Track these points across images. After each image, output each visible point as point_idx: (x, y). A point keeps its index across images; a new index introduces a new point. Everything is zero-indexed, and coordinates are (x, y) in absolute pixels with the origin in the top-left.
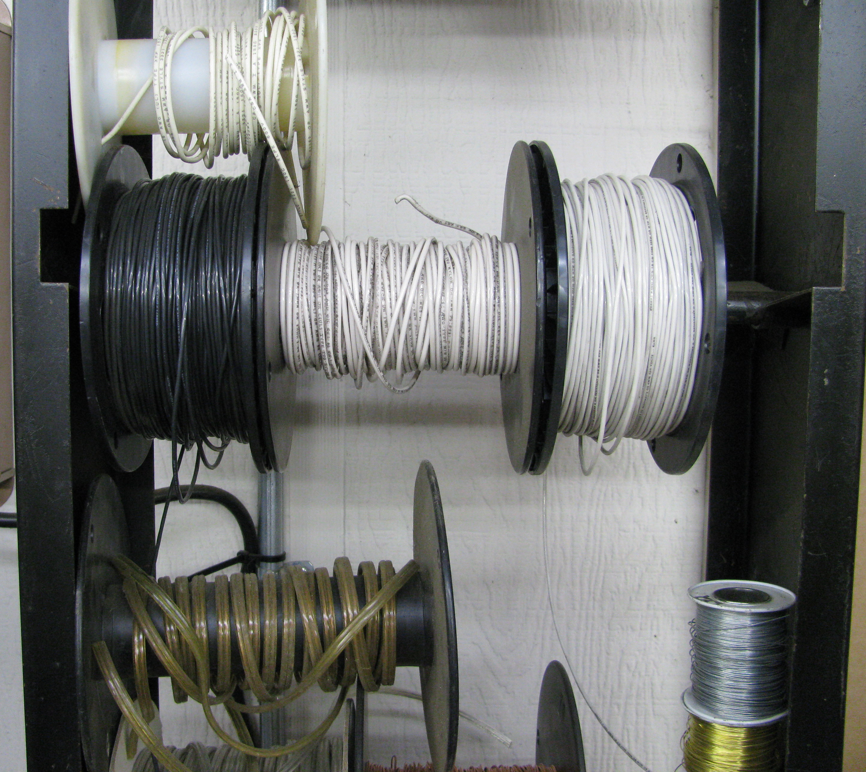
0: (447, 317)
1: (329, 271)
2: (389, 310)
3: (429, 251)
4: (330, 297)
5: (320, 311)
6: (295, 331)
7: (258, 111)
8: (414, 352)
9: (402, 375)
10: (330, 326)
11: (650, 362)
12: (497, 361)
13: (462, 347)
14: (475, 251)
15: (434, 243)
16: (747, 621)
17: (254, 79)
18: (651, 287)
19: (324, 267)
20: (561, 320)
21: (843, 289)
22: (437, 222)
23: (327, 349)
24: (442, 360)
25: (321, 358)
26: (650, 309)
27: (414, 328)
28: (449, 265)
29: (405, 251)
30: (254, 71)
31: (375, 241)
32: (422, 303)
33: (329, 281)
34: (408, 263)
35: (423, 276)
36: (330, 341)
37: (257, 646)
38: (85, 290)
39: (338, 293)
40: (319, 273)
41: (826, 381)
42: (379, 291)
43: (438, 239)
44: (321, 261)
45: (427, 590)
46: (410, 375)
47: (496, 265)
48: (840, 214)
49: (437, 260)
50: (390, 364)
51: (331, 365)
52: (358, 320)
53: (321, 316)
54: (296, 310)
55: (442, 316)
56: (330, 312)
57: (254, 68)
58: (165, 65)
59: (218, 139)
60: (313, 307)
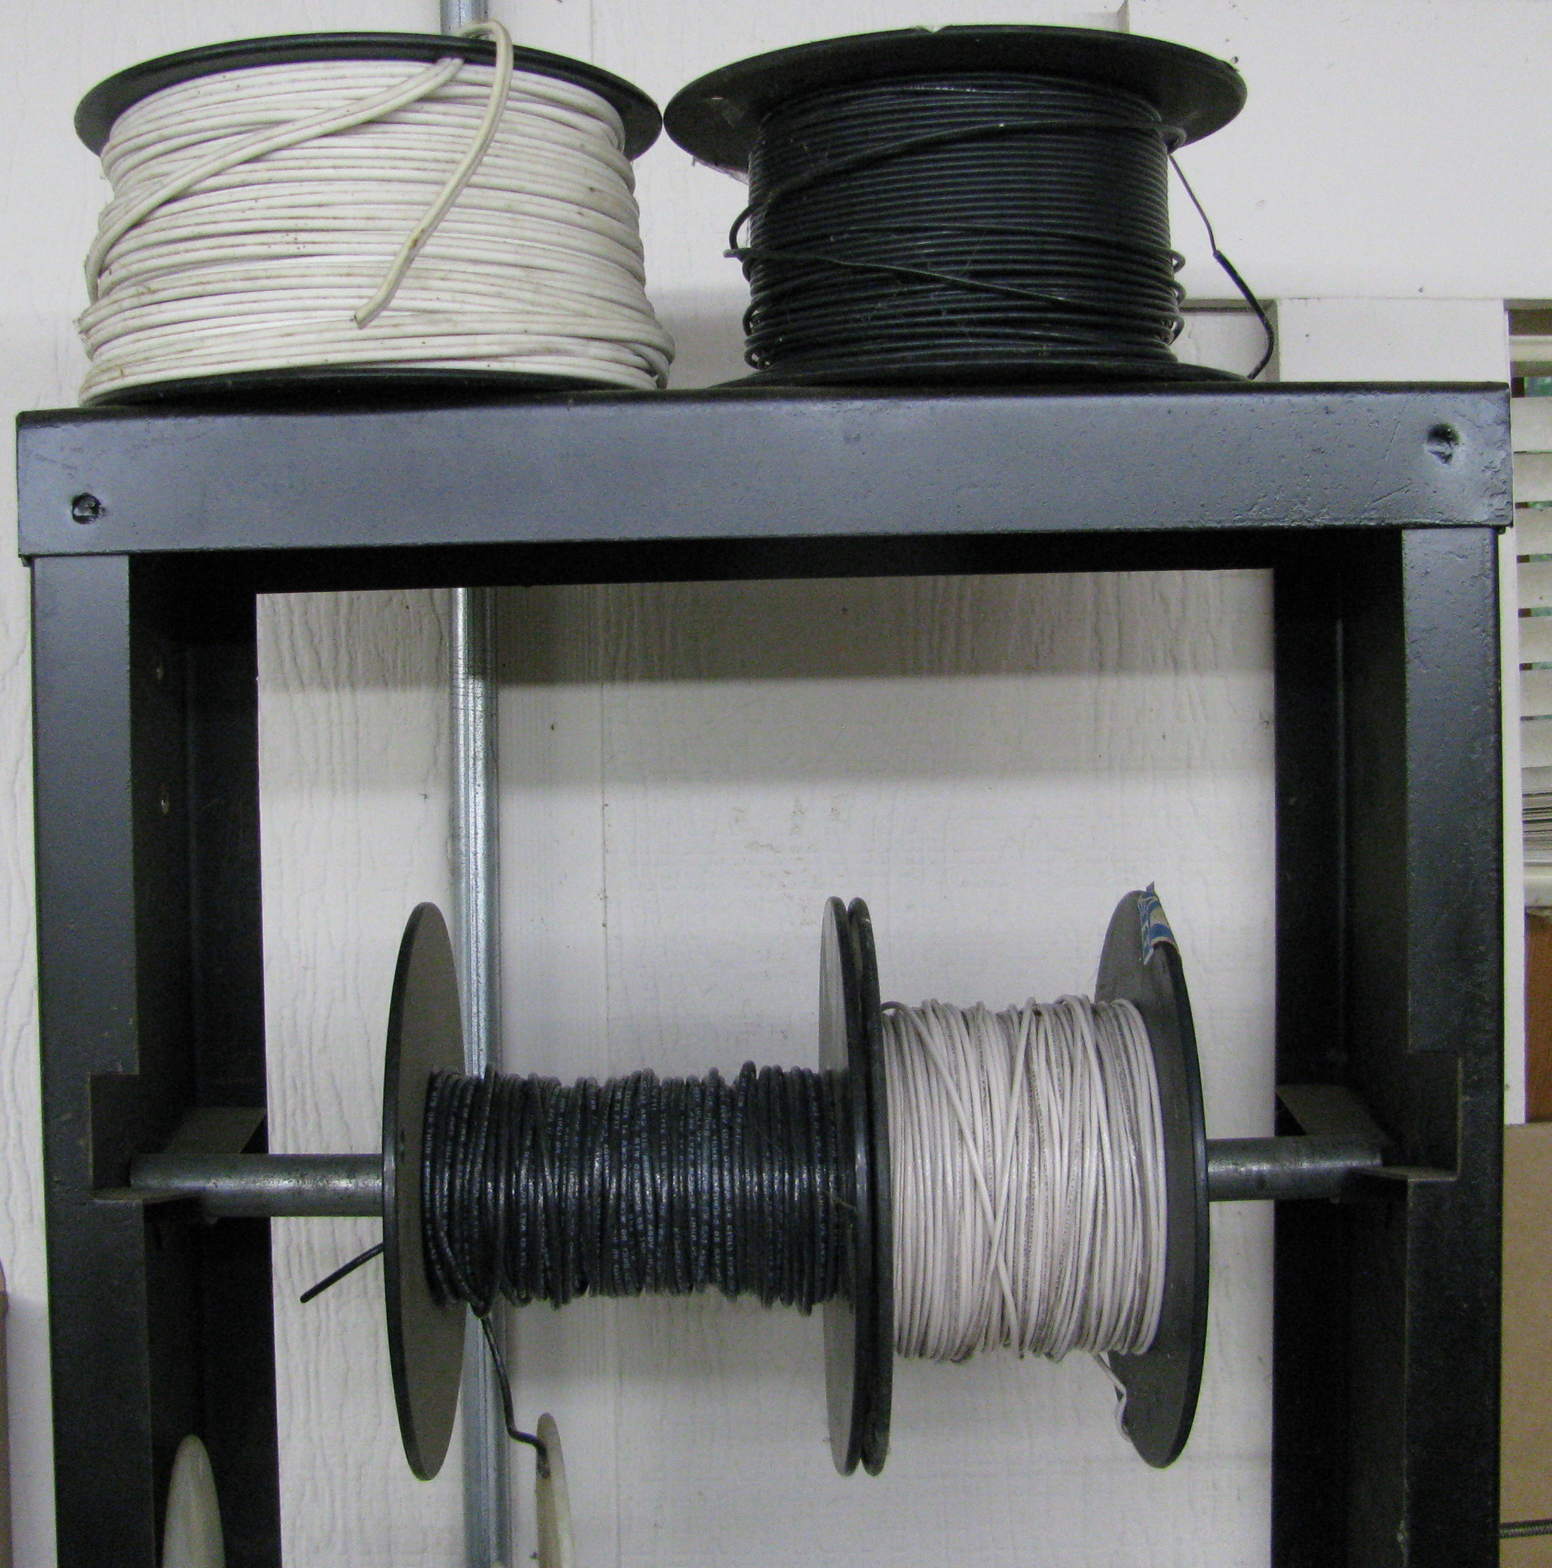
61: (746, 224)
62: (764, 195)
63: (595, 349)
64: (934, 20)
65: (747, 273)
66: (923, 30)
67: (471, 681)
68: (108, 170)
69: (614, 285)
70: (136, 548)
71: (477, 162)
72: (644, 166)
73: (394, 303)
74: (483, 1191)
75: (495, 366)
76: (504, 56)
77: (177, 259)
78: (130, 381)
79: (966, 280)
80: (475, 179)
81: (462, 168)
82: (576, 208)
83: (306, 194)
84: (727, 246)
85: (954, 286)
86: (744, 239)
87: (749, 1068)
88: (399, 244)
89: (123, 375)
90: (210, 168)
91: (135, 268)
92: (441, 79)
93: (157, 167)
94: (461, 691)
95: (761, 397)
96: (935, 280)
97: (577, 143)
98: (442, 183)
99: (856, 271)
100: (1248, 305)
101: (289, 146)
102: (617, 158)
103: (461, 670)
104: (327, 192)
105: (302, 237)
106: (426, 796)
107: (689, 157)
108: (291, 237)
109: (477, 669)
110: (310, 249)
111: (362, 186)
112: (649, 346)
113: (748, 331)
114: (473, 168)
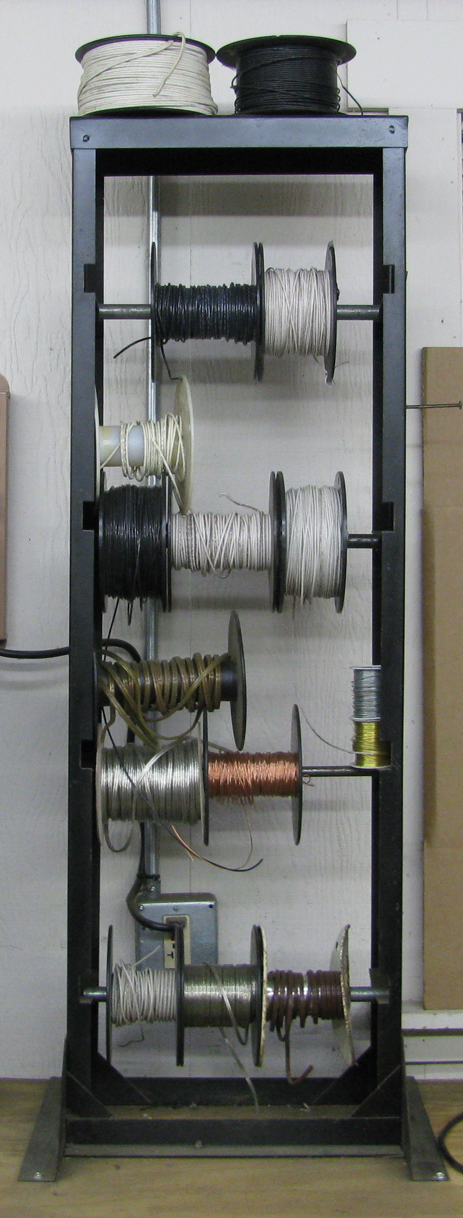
0: (242, 545)
1: (193, 526)
2: (217, 542)
3: (234, 518)
4: (193, 537)
5: (189, 543)
6: (179, 551)
7: (164, 460)
8: (228, 560)
9: (223, 571)
10: (193, 549)
11: (321, 561)
12: (263, 564)
13: (247, 558)
14: (253, 519)
15: (237, 514)
16: (373, 674)
17: (162, 447)
18: (321, 532)
19: (191, 525)
20: (283, 545)
21: (394, 532)
22: (238, 504)
23: (192, 559)
24: (239, 563)
25: (189, 562)
26: (320, 540)
27: (228, 550)
28: (242, 524)
29: (224, 519)
30: (162, 444)
31: (211, 514)
32: (231, 540)
33: (193, 530)
34: (223, 531)
35: (232, 528)
36: (194, 555)
37: (162, 687)
38: (101, 533)
39: (197, 535)
40: (189, 527)
41: (389, 568)
42: (213, 535)
43: (238, 513)
44: (189, 522)
45: (235, 664)
46: (226, 571)
47: (261, 524)
48: (392, 504)
49: (237, 521)
50: (218, 566)
51: (193, 566)
52: (205, 546)
53: (190, 545)
54: (179, 542)
55: (239, 545)
56: (193, 543)
57: (162, 443)
58: (125, 441)
59: (146, 470)
60: (186, 541)
61: (235, 80)
62: (240, 73)
63: (202, 106)
64: (278, 34)
65: (235, 92)
66: (275, 36)
67: (154, 213)
68: (83, 67)
69: (204, 92)
70: (97, 148)
71: (178, 63)
72: (211, 65)
73: (160, 94)
74: (169, 308)
75: (180, 108)
76: (183, 40)
77: (109, 83)
78: (97, 110)
79: (284, 92)
80: (177, 68)
81: (175, 65)
82: (197, 75)
83: (140, 69)
84: (231, 85)
85: (282, 93)
86: (235, 84)
87: (232, 284)
88: (161, 81)
89: (95, 109)
90: (117, 63)
91: (97, 85)
92: (170, 44)
93: (102, 62)
94: (151, 215)
95: (238, 117)
96: (278, 92)
97: (197, 60)
98: (170, 68)
99: (262, 90)
100: (360, 110)
101: (135, 59)
102: (206, 63)
103: (151, 209)
104: (143, 69)
105: (139, 79)
106: (139, 248)
107: (221, 64)
108: (136, 79)
109: (156, 208)
110: (140, 81)
111: (152, 68)
112: (212, 106)
113: (235, 105)
114: (176, 66)
